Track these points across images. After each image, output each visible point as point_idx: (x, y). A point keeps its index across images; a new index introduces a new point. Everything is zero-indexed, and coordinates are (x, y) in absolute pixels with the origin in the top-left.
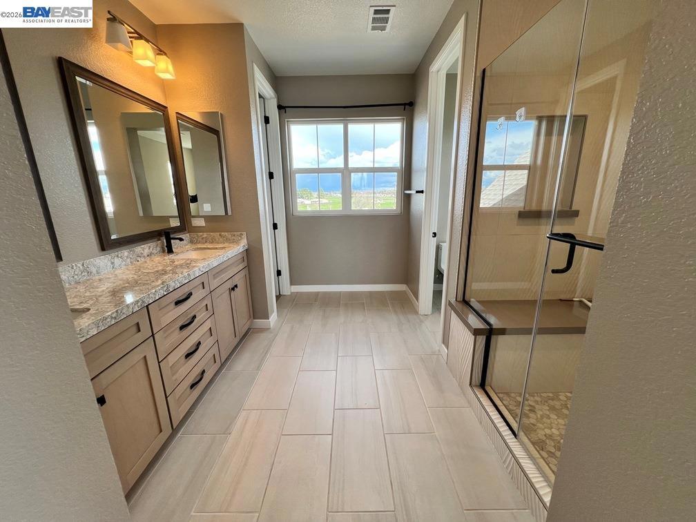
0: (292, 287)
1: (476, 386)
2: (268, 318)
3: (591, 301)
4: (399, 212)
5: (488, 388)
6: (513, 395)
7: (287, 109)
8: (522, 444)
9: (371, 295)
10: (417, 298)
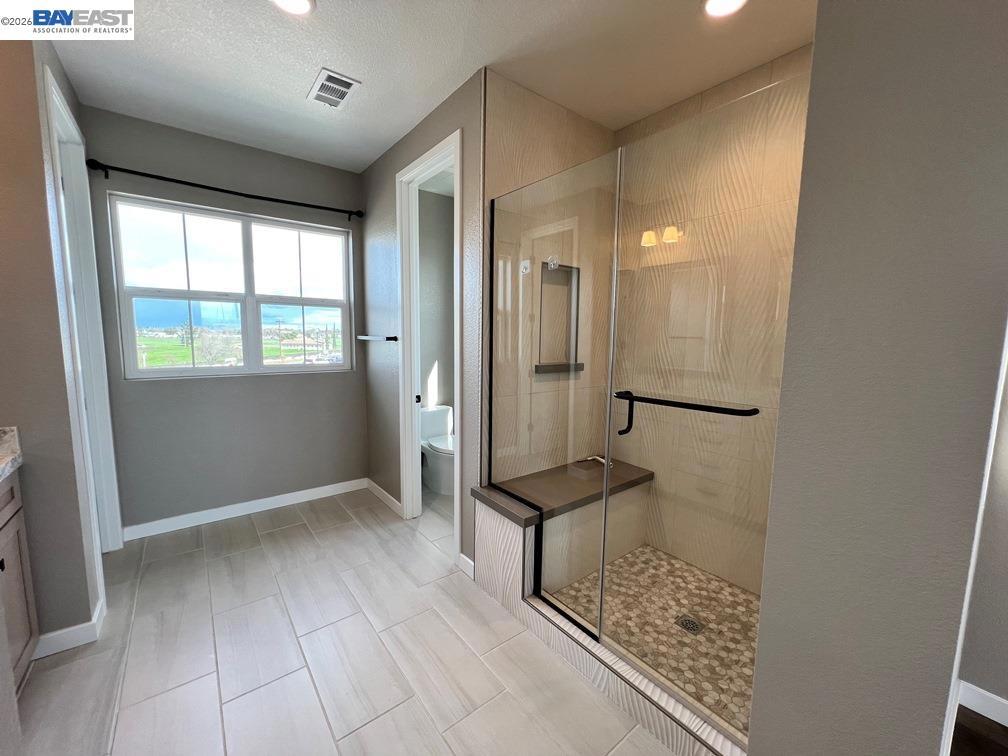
0: (127, 529)
1: (529, 596)
2: (88, 618)
3: (603, 458)
4: (347, 366)
5: (543, 593)
6: (565, 590)
7: (110, 172)
8: (607, 646)
9: (312, 506)
10: (399, 498)
